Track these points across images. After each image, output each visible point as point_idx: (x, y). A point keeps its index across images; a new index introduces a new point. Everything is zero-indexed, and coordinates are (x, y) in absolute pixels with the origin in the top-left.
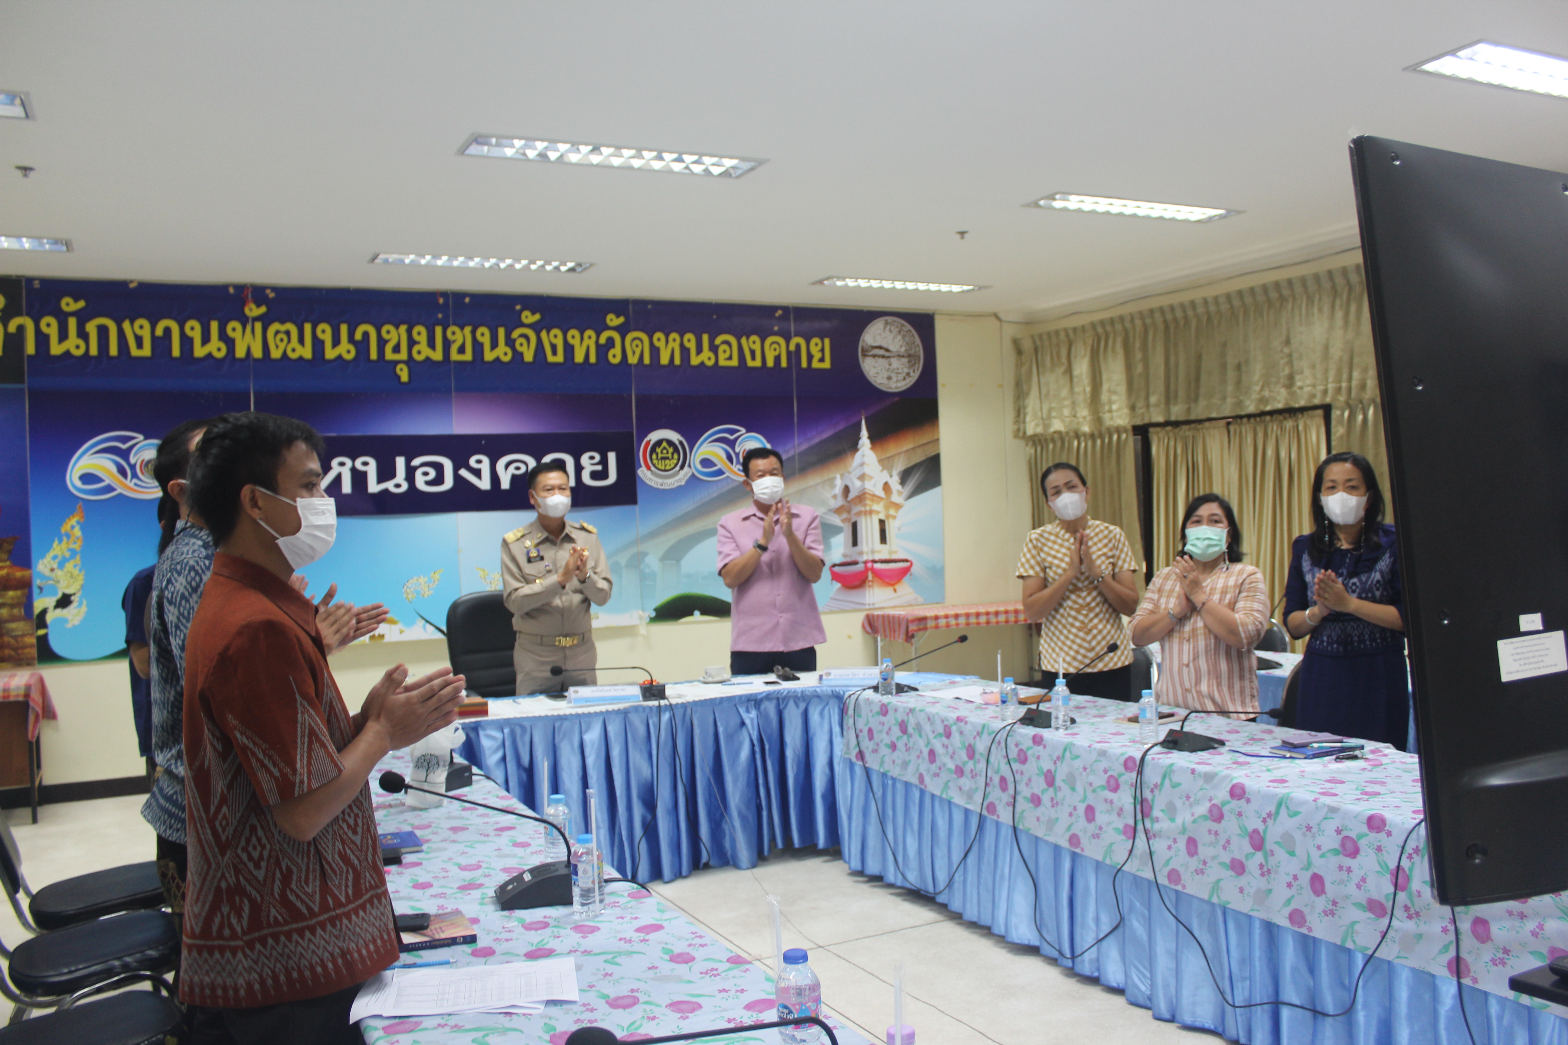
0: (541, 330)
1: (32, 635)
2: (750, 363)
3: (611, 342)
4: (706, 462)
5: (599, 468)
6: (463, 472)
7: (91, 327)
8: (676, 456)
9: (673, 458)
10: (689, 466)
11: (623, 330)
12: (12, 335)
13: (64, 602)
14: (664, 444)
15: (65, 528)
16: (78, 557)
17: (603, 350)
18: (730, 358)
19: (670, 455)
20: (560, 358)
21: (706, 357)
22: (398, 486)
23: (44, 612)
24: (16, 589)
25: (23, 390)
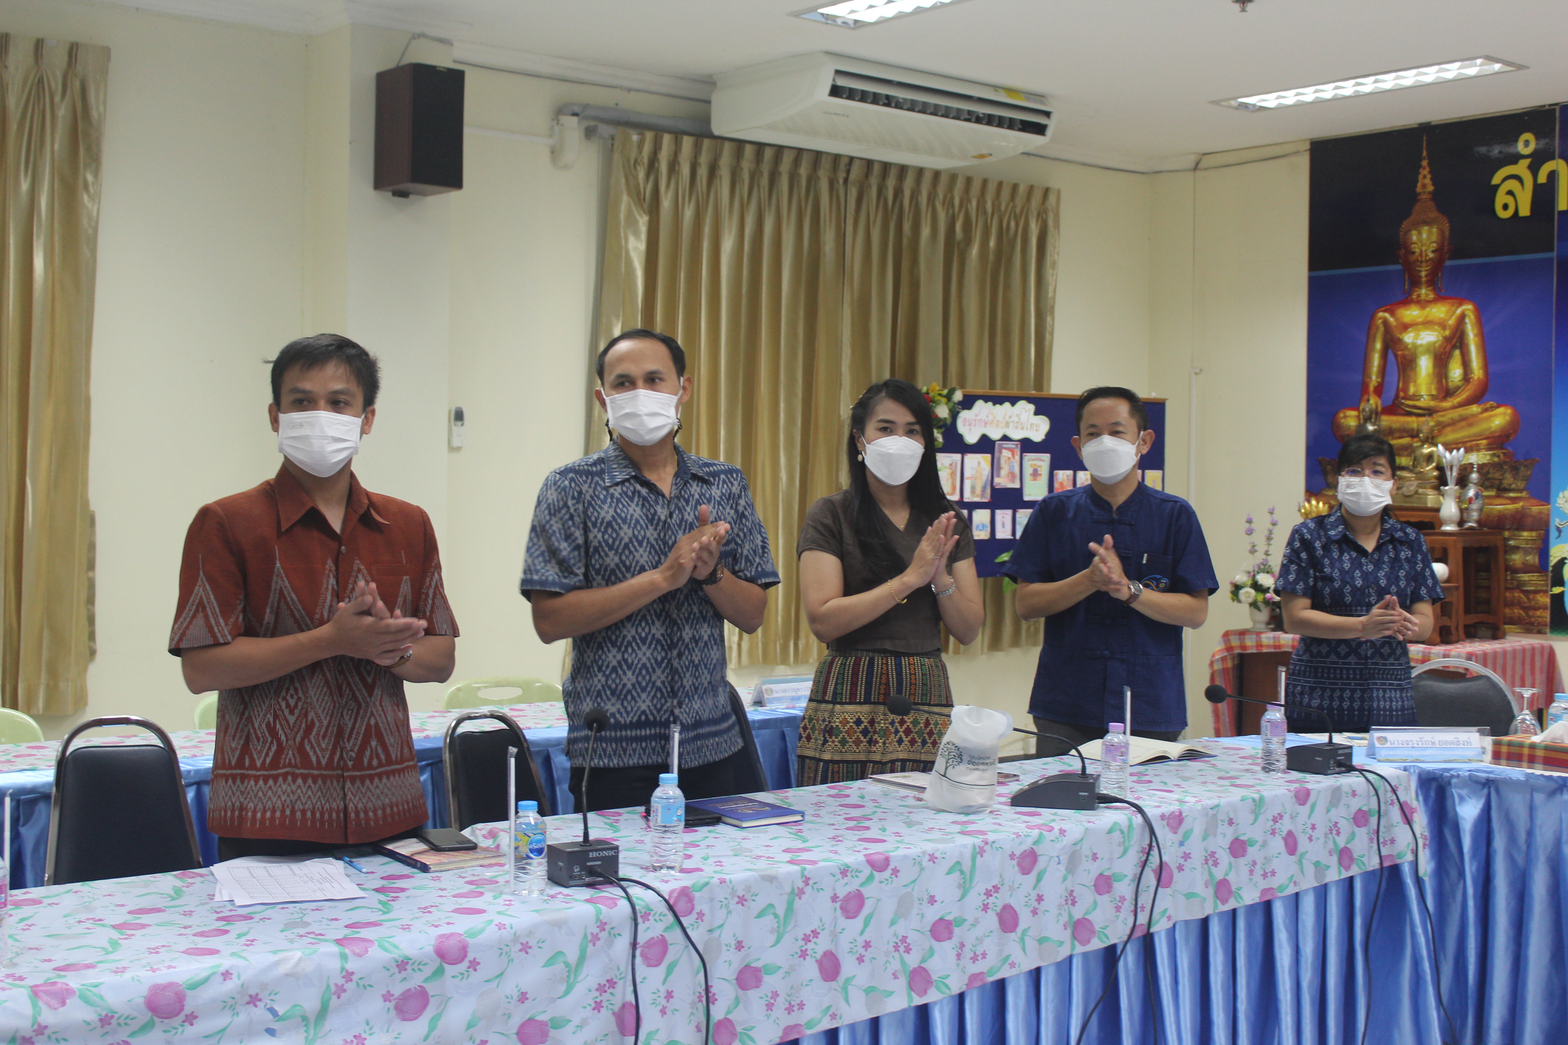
1: (1546, 592)
12: (1542, 185)
23: (1561, 564)
24: (1531, 530)
25: (1552, 259)
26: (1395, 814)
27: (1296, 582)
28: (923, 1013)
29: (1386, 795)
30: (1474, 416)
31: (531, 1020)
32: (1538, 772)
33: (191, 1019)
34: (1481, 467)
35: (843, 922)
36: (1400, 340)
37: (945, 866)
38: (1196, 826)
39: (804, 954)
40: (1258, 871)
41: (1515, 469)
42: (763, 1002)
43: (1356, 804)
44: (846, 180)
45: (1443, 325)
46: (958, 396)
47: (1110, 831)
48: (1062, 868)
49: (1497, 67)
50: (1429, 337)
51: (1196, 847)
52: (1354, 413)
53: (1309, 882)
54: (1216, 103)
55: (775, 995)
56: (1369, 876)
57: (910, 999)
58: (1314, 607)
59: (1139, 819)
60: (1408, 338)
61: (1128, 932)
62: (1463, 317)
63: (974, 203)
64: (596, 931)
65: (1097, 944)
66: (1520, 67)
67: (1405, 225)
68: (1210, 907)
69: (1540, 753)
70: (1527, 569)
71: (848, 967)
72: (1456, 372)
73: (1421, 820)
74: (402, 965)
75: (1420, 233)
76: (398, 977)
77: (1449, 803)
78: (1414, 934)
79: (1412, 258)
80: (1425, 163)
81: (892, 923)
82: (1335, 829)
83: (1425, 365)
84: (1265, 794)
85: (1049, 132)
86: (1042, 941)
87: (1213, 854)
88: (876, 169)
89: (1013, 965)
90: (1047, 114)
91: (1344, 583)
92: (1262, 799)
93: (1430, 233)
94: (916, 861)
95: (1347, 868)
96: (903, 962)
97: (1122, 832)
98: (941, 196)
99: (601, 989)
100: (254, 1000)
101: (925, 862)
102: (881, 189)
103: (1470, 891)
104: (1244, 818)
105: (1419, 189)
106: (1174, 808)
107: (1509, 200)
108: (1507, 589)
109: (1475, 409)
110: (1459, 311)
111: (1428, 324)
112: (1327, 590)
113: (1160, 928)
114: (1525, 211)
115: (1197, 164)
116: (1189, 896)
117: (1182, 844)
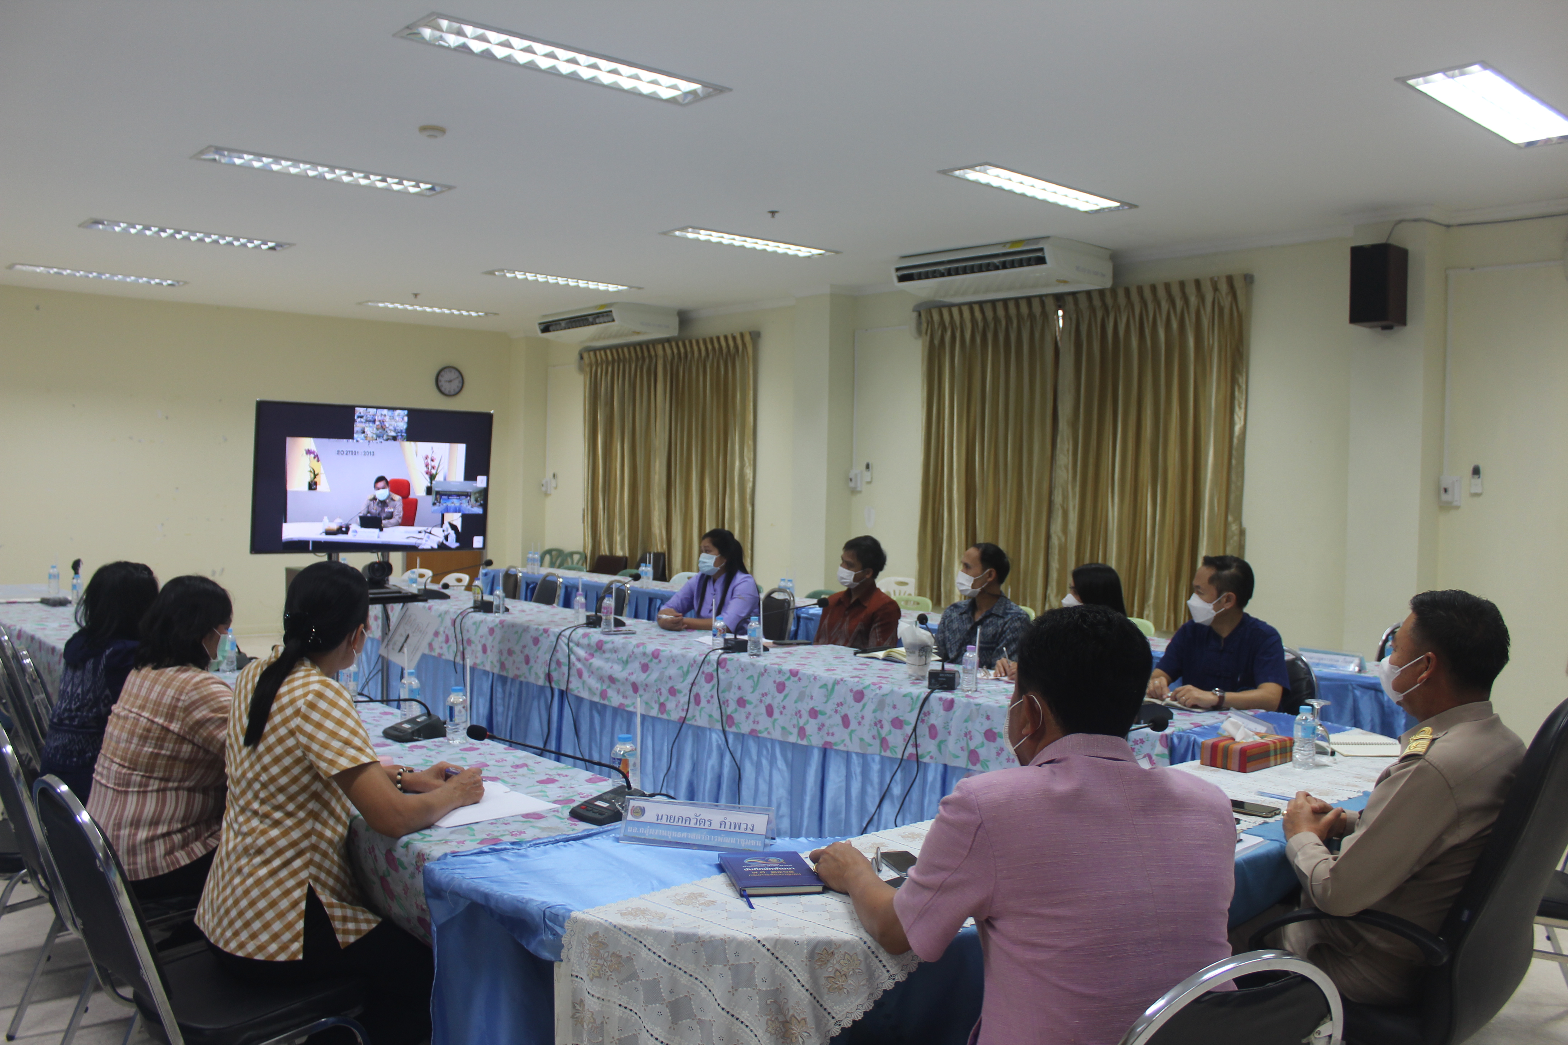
31: (672, 687)
35: (776, 693)
37: (819, 684)
39: (761, 701)
42: (746, 715)
48: (873, 706)
51: (957, 724)
55: (749, 714)
57: (798, 739)
64: (692, 663)
65: (890, 754)
71: (776, 714)
74: (644, 654)
76: (643, 658)
81: (796, 702)
86: (861, 739)
87: (971, 732)
89: (845, 745)
94: (809, 677)
96: (799, 722)
97: (912, 699)
101: (812, 679)
104: (998, 719)
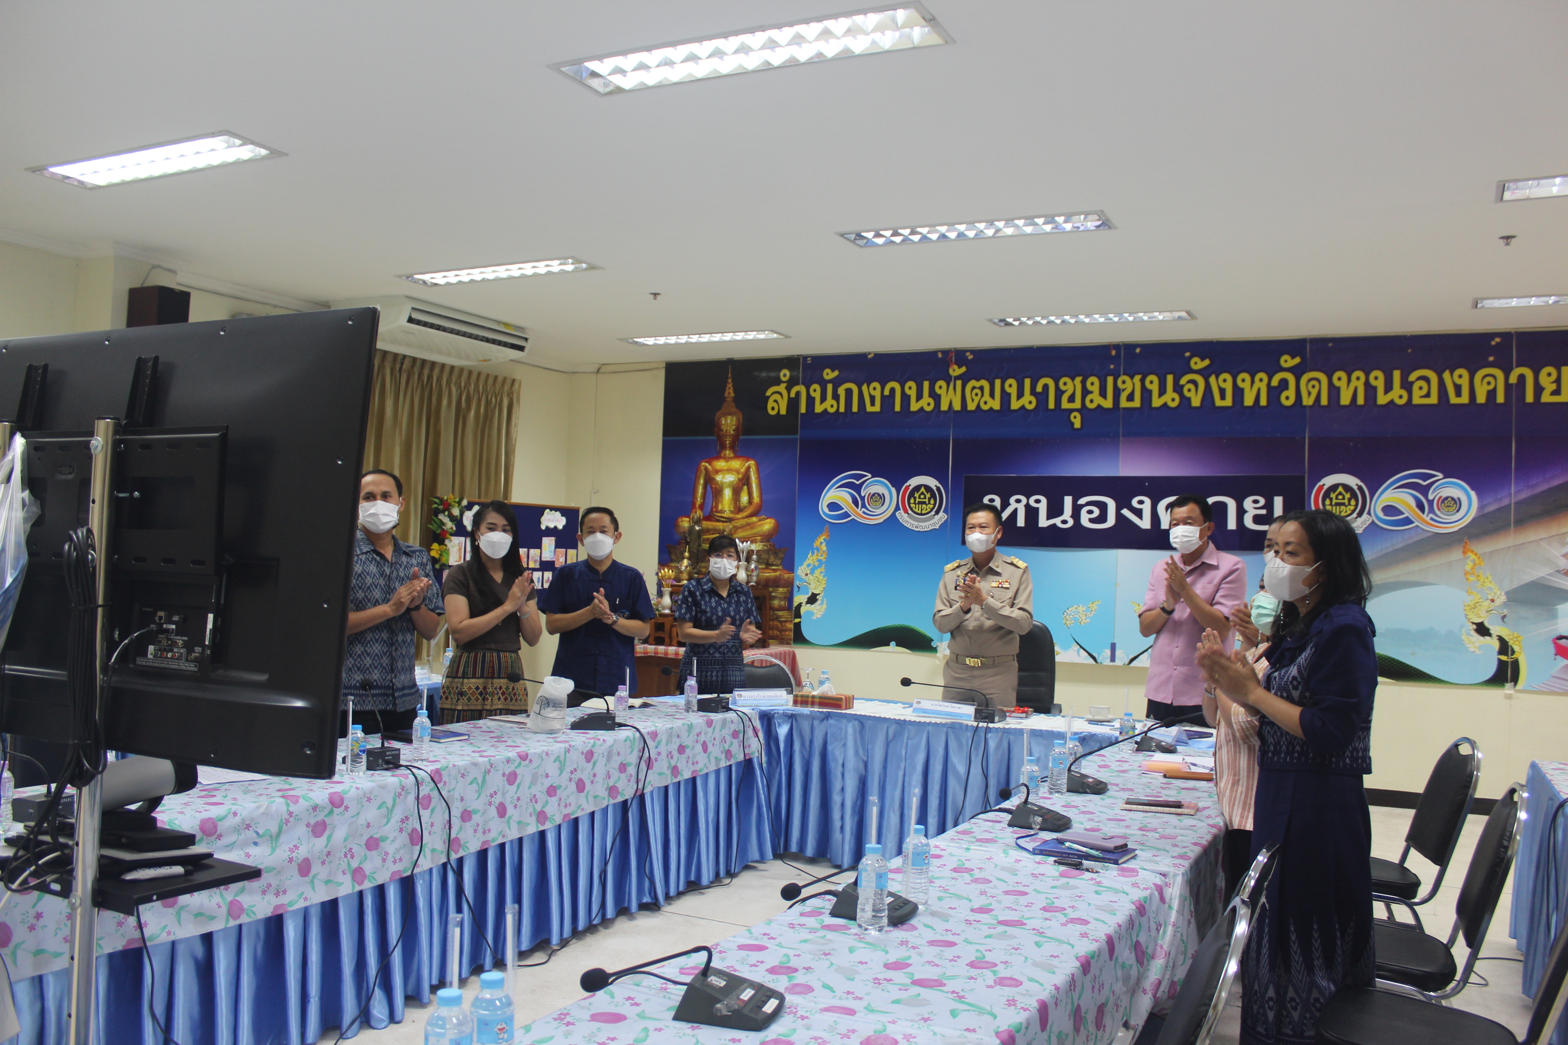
0: (1210, 376)
1: (791, 621)
2: (1454, 400)
3: (1284, 384)
4: (1389, 510)
5: (1264, 512)
6: (1125, 512)
7: (841, 391)
8: (1353, 502)
9: (1349, 504)
10: (1369, 513)
11: (1297, 370)
12: (793, 398)
13: (812, 599)
14: (1340, 489)
15: (817, 544)
16: (823, 566)
17: (1274, 393)
18: (1428, 395)
19: (1346, 501)
20: (1228, 402)
21: (1398, 395)
22: (1064, 522)
23: (800, 605)
24: (784, 587)
25: (796, 439)
26: (750, 732)
27: (685, 613)
28: (542, 834)
29: (747, 723)
30: (754, 523)
31: (371, 837)
32: (816, 710)
33: (220, 837)
34: (758, 551)
35: (508, 787)
36: (714, 479)
37: (553, 758)
38: (663, 737)
39: (490, 804)
40: (690, 761)
41: (776, 554)
42: (472, 829)
43: (733, 727)
44: (401, 369)
45: (738, 472)
46: (465, 503)
47: (625, 741)
48: (605, 759)
49: (775, 335)
50: (730, 478)
51: (663, 749)
52: (687, 519)
53: (713, 767)
54: (621, 340)
55: (478, 825)
56: (739, 764)
57: (538, 827)
58: (695, 627)
59: (638, 734)
60: (719, 478)
61: (634, 792)
62: (749, 468)
63: (473, 386)
64: (400, 791)
65: (620, 799)
66: (787, 337)
67: (718, 414)
68: (669, 780)
69: (817, 700)
70: (781, 609)
71: (510, 811)
72: (744, 498)
73: (761, 735)
74: (315, 808)
75: (726, 419)
76: (313, 814)
77: (773, 727)
78: (758, 794)
79: (721, 433)
80: (730, 381)
81: (530, 788)
82: (724, 740)
83: (727, 493)
84: (693, 722)
85: (526, 350)
86: (595, 797)
87: (671, 752)
88: (418, 363)
89: (583, 809)
90: (526, 339)
91: (713, 614)
92: (692, 724)
93: (732, 420)
94: (540, 756)
95: (729, 760)
96: (534, 808)
97: (631, 742)
98: (454, 380)
99: (402, 821)
100: (248, 827)
101: (544, 757)
102: (420, 375)
103: (783, 772)
104: (684, 734)
105: (726, 394)
106: (653, 729)
107: (775, 405)
108: (771, 620)
109: (754, 519)
110: (747, 464)
111: (729, 471)
112: (704, 618)
113: (647, 791)
114: (783, 412)
115: (599, 369)
116: (660, 774)
117: (657, 747)
